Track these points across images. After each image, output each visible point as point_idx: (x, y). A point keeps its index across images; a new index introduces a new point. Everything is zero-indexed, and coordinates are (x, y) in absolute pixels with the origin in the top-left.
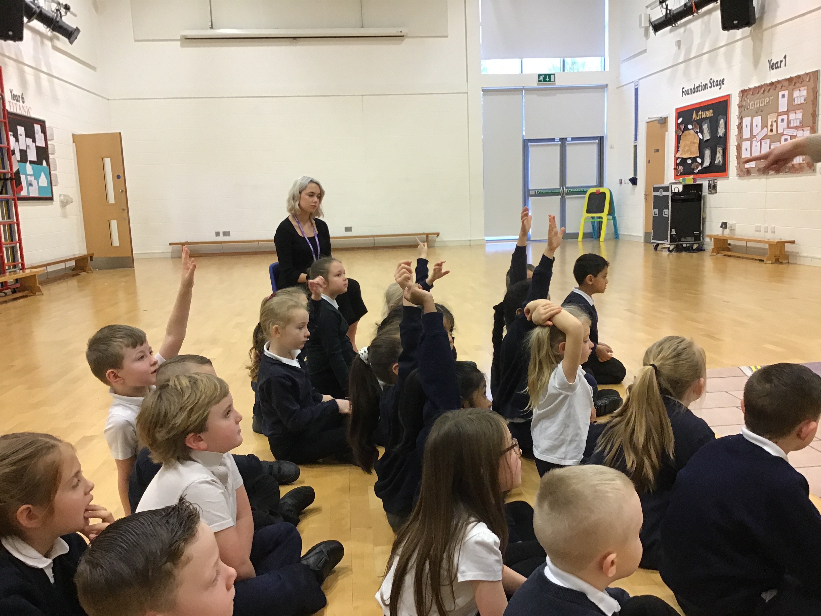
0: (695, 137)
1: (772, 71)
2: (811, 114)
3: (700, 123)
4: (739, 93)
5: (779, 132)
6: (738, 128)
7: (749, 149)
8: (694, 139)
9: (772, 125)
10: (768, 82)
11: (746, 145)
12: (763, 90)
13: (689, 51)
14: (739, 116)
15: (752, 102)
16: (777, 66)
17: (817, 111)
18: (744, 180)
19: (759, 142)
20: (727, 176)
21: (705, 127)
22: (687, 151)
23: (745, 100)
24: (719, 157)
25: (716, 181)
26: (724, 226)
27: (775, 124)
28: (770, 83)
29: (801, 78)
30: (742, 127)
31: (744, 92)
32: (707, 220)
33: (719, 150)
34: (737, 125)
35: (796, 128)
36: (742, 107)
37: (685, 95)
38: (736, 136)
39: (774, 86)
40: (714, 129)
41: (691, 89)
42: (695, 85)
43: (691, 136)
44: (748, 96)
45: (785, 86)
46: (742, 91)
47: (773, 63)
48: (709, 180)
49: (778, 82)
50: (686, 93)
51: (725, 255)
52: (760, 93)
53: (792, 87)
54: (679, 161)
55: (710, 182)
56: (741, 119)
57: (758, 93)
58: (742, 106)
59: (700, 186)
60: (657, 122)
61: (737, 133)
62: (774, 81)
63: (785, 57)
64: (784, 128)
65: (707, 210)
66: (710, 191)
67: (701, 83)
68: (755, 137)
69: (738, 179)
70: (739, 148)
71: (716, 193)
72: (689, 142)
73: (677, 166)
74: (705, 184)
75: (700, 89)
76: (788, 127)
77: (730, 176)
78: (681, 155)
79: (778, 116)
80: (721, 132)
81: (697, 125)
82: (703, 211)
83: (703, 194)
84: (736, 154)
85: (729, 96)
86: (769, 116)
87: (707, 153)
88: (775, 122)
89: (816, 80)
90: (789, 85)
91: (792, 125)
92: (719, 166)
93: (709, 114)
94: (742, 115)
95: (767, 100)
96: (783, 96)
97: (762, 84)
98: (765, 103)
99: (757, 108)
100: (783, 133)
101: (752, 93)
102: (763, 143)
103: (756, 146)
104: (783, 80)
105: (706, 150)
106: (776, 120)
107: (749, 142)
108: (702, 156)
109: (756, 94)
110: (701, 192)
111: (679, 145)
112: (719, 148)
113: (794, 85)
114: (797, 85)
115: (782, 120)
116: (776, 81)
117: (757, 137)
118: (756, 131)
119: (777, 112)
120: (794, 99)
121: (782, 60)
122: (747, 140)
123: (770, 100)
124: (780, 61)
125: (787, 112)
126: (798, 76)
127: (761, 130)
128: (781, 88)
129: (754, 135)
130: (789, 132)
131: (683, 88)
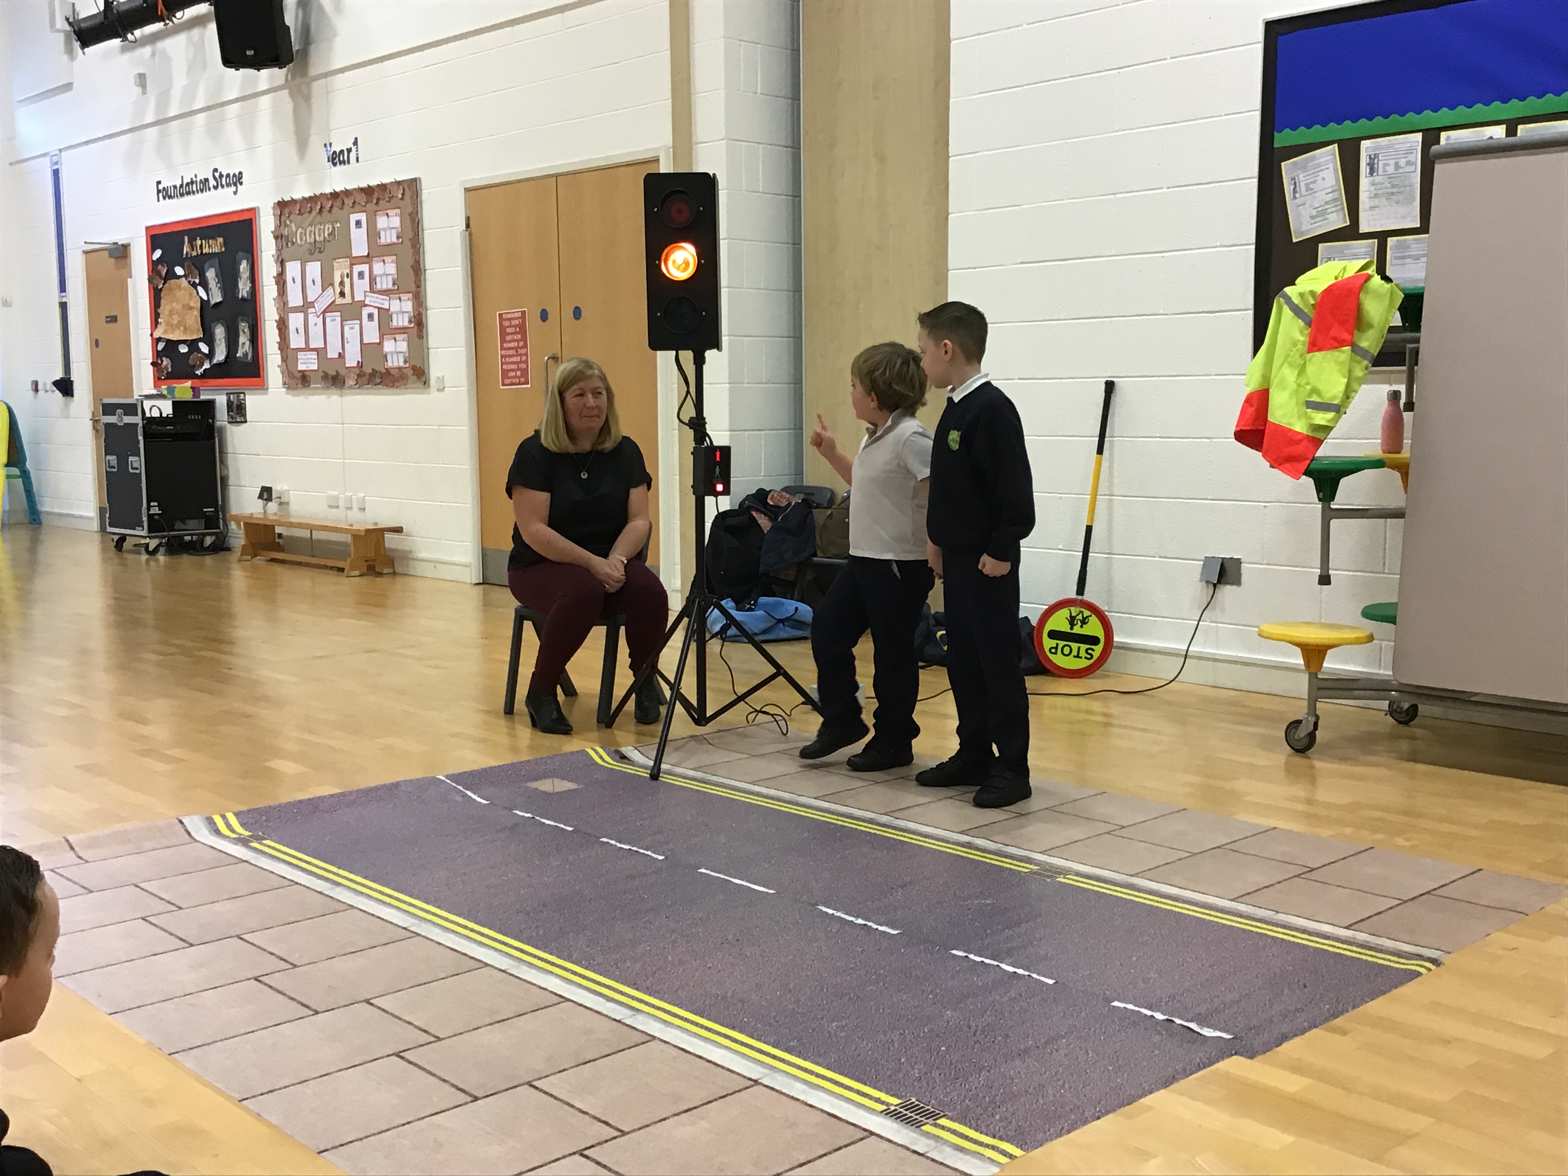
0: (191, 295)
1: (334, 168)
2: (412, 266)
3: (197, 265)
4: (274, 208)
5: (356, 300)
6: (277, 283)
7: (302, 331)
8: (190, 299)
9: (342, 283)
10: (328, 190)
11: (295, 321)
12: (319, 207)
13: (164, 99)
14: (278, 257)
15: (300, 230)
16: (341, 159)
17: (421, 262)
18: (299, 396)
19: (321, 316)
20: (262, 387)
21: (211, 274)
22: (178, 326)
23: (286, 225)
24: (244, 344)
25: (242, 396)
26: (265, 497)
27: (347, 281)
28: (331, 193)
29: (388, 191)
30: (284, 283)
31: (282, 206)
32: (232, 481)
33: (244, 327)
34: (274, 277)
35: (386, 292)
36: (281, 239)
37: (164, 198)
38: (274, 299)
39: (338, 202)
40: (229, 281)
41: (175, 187)
42: (182, 177)
43: (182, 292)
44: (291, 217)
45: (359, 204)
46: (279, 202)
47: (335, 152)
48: (227, 394)
49: (347, 193)
50: (165, 193)
51: (273, 560)
52: (314, 213)
53: (371, 206)
54: (161, 346)
55: (230, 397)
56: (282, 263)
57: (310, 212)
58: (282, 236)
59: (210, 405)
60: (107, 253)
61: (275, 294)
62: (338, 189)
63: (355, 143)
64: (365, 292)
65: (230, 460)
66: (232, 418)
67: (196, 176)
68: (312, 305)
69: (288, 394)
70: (282, 326)
71: (246, 422)
72: (180, 306)
73: (157, 359)
74: (221, 400)
75: (195, 189)
76: (372, 290)
77: (270, 387)
78: (165, 332)
79: (352, 265)
80: (244, 288)
81: (193, 267)
82: (222, 461)
83: (218, 424)
84: (279, 340)
85: (253, 210)
86: (335, 264)
87: (220, 332)
88: (348, 277)
89: (415, 197)
90: (367, 203)
91: (379, 287)
92: (245, 363)
93: (215, 246)
94: (283, 257)
95: (328, 228)
96: (358, 223)
97: (318, 193)
98: (326, 235)
99: (310, 243)
100: (364, 301)
101: (299, 210)
102: (328, 320)
103: (316, 324)
104: (354, 189)
105: (215, 326)
106: (348, 271)
107: (301, 315)
108: (209, 340)
109: (307, 214)
110: (213, 417)
111: (159, 311)
112: (244, 324)
113: (377, 203)
114: (381, 202)
115: (361, 275)
116: (342, 191)
117: (316, 305)
118: (313, 292)
119: (349, 256)
120: (379, 233)
121: (351, 148)
122: (296, 310)
123: (334, 228)
124: (347, 149)
125: (368, 259)
126: (382, 185)
127: (323, 292)
128: (353, 207)
129: (309, 301)
130: (374, 299)
131: (159, 183)
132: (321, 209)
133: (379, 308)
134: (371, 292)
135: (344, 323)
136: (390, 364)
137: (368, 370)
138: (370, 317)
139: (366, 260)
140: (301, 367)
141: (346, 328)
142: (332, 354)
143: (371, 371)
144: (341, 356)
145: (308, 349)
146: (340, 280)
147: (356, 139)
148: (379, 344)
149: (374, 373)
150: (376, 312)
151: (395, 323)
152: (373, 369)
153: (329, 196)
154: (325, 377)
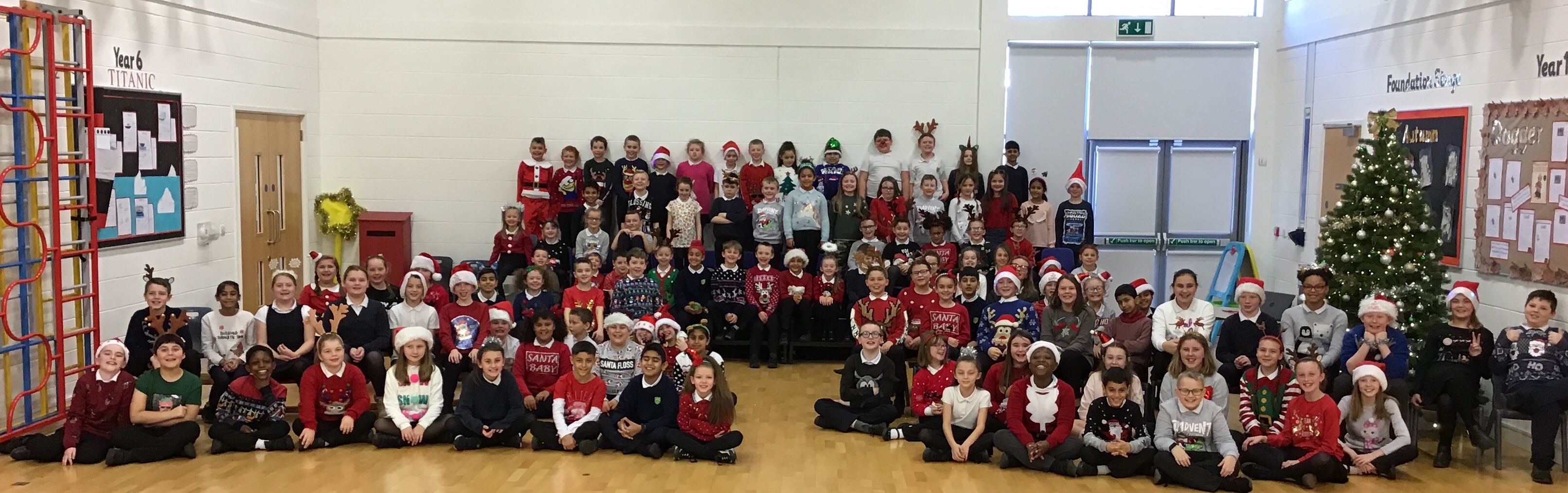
3: (1414, 151)
4: (1484, 109)
5: (1550, 201)
7: (1497, 222)
9: (1539, 185)
11: (1493, 212)
12: (1525, 112)
13: (1401, 6)
14: (1483, 153)
15: (1505, 132)
16: (1551, 70)
18: (1488, 279)
19: (1516, 211)
20: (1458, 267)
21: (1424, 160)
23: (1494, 124)
24: (1445, 226)
27: (1544, 183)
28: (1538, 101)
30: (1487, 176)
31: (1493, 109)
33: (1447, 211)
34: (1478, 171)
36: (1488, 137)
38: (1475, 190)
39: (1544, 111)
40: (1439, 168)
44: (1499, 117)
45: (1563, 113)
46: (1489, 105)
47: (1546, 64)
49: (1553, 102)
56: (1486, 159)
57: (1516, 116)
58: (1489, 134)
60: (1341, 131)
61: (1477, 186)
62: (1545, 98)
63: (1566, 56)
64: (1560, 195)
68: (1509, 200)
70: (1480, 215)
77: (1464, 267)
79: (1550, 169)
80: (1450, 177)
81: (1409, 153)
84: (1476, 228)
85: (1466, 109)
86: (1534, 166)
88: (1545, 179)
93: (1427, 137)
94: (1488, 153)
95: (1532, 132)
96: (1561, 132)
97: (1526, 100)
98: (1529, 139)
99: (1514, 144)
100: (1558, 203)
101: (1507, 113)
102: (1522, 216)
103: (1510, 218)
106: (1546, 174)
107: (1498, 208)
112: (1447, 208)
115: (1558, 179)
116: (1548, 100)
117: (1512, 201)
118: (1512, 189)
119: (1548, 160)
121: (1562, 61)
122: (1495, 202)
123: (1537, 134)
124: (1558, 62)
127: (1521, 189)
128: (1558, 115)
129: (1507, 196)
131: (1390, 77)
132: (1527, 115)
134: (1565, 196)
135: (1537, 221)
137: (1554, 268)
138: (1562, 219)
139: (1564, 165)
140: (1493, 255)
141: (1538, 226)
142: (1523, 248)
143: (1557, 270)
144: (1531, 251)
145: (1500, 239)
146: (1537, 181)
149: (1559, 274)
153: (1536, 104)
154: (1514, 267)
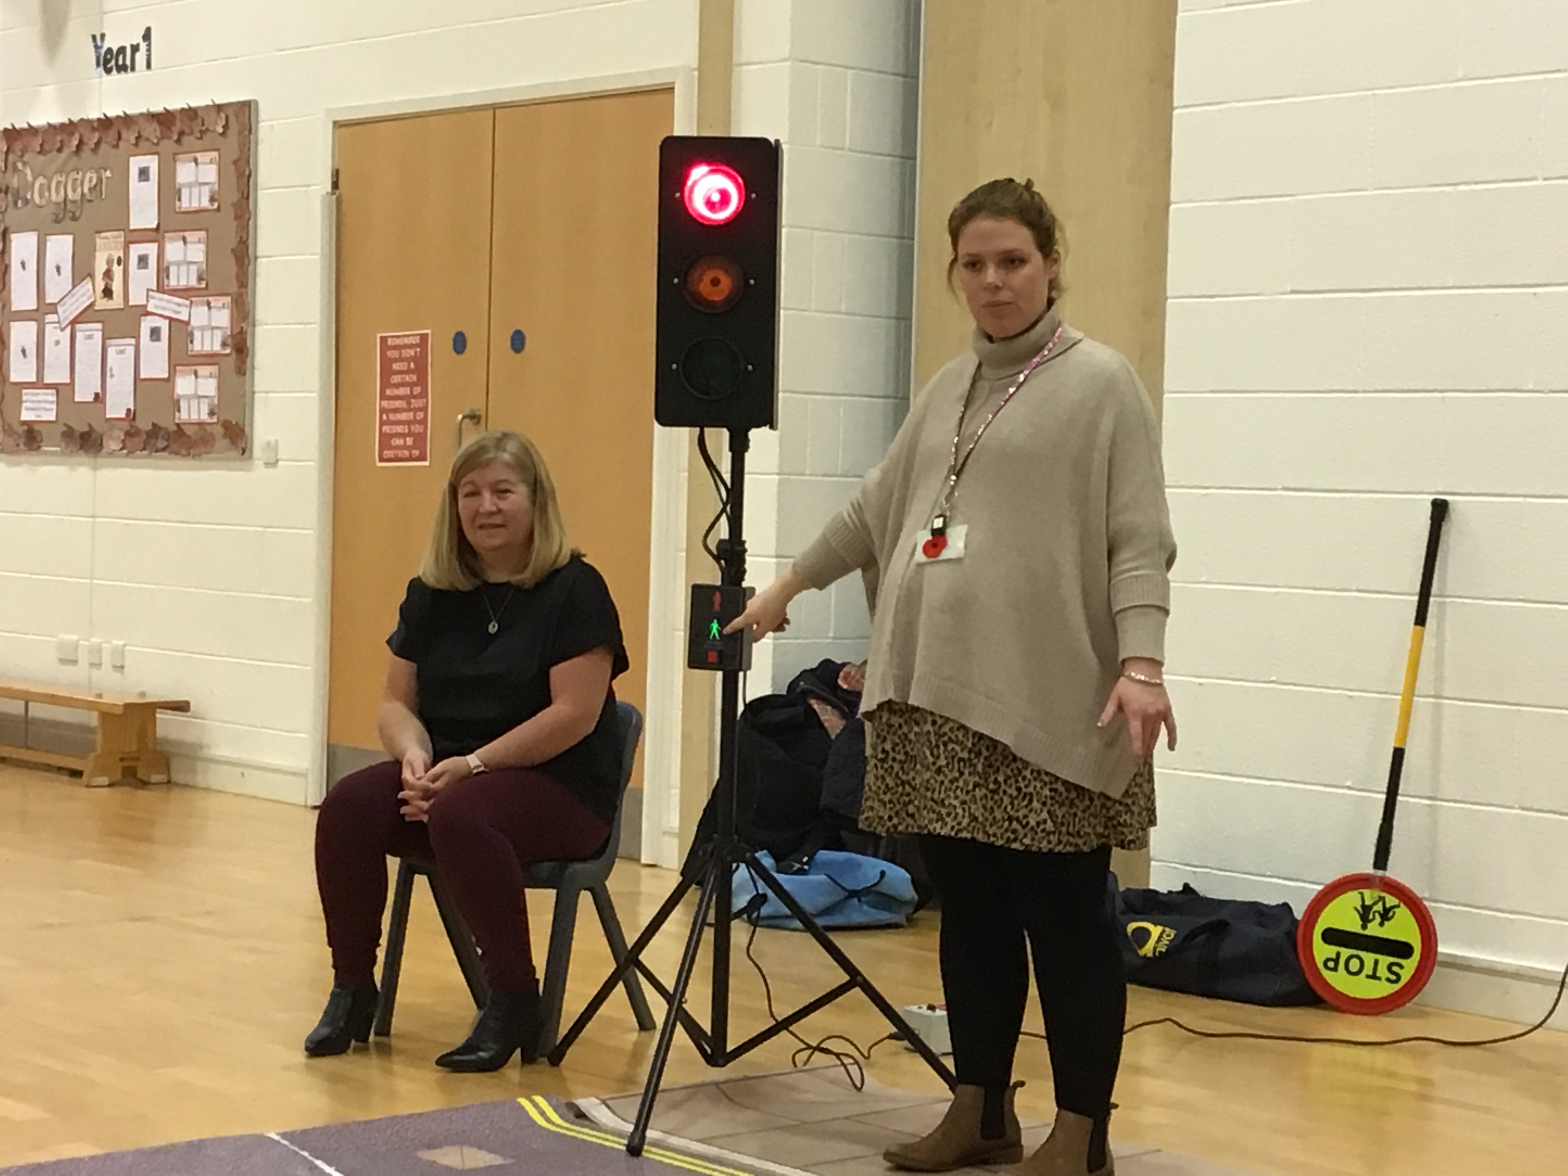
1: (106, 78)
2: (233, 250)
5: (131, 303)
7: (32, 352)
9: (108, 274)
10: (94, 114)
11: (22, 335)
12: (76, 143)
15: (41, 180)
16: (120, 62)
17: (251, 241)
18: (18, 464)
19: (69, 329)
23: (15, 169)
27: (117, 271)
28: (99, 120)
29: (200, 120)
30: (7, 268)
31: (13, 139)
35: (184, 292)
36: (6, 193)
39: (112, 135)
44: (26, 156)
45: (147, 139)
46: (6, 130)
47: (110, 50)
49: (127, 120)
52: (66, 151)
53: (168, 145)
56: (4, 235)
57: (59, 150)
62: (111, 114)
63: (147, 36)
64: (148, 290)
68: (53, 308)
76: (161, 288)
79: (128, 243)
86: (98, 241)
88: (119, 264)
89: (246, 133)
90: (163, 138)
91: (173, 282)
94: (7, 224)
95: (90, 178)
96: (144, 174)
97: (75, 119)
98: (86, 190)
99: (58, 204)
100: (145, 306)
101: (41, 145)
102: (79, 336)
103: (57, 343)
104: (142, 115)
106: (122, 255)
107: (32, 326)
109: (54, 153)
113: (178, 141)
114: (186, 140)
115: (143, 261)
116: (118, 117)
117: (60, 309)
118: (56, 287)
119: (124, 227)
120: (179, 191)
121: (138, 45)
122: (24, 316)
123: (100, 180)
124: (132, 46)
125: (156, 234)
126: (190, 109)
127: (74, 287)
128: (136, 145)
129: (48, 301)
130: (163, 304)
132: (79, 147)
133: (171, 320)
134: (158, 291)
135: (108, 341)
136: (184, 416)
137: (144, 424)
138: (155, 333)
139: (152, 235)
140: (26, 416)
141: (111, 351)
142: (84, 394)
143: (149, 427)
144: (99, 398)
145: (39, 384)
146: (104, 268)
147: (148, 31)
148: (167, 380)
149: (155, 431)
150: (164, 325)
151: (197, 347)
152: (154, 425)
153: (95, 124)
154: (69, 434)
